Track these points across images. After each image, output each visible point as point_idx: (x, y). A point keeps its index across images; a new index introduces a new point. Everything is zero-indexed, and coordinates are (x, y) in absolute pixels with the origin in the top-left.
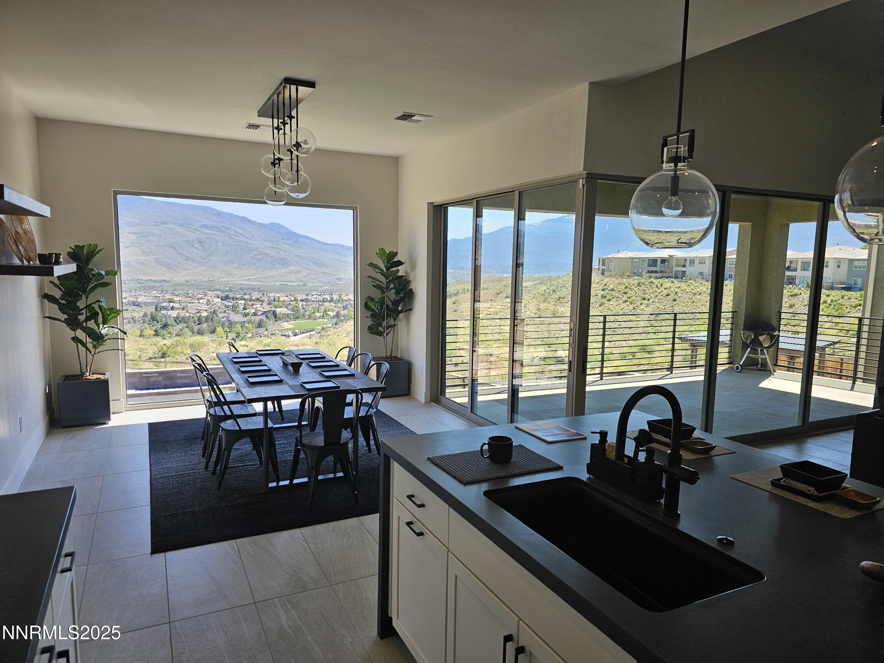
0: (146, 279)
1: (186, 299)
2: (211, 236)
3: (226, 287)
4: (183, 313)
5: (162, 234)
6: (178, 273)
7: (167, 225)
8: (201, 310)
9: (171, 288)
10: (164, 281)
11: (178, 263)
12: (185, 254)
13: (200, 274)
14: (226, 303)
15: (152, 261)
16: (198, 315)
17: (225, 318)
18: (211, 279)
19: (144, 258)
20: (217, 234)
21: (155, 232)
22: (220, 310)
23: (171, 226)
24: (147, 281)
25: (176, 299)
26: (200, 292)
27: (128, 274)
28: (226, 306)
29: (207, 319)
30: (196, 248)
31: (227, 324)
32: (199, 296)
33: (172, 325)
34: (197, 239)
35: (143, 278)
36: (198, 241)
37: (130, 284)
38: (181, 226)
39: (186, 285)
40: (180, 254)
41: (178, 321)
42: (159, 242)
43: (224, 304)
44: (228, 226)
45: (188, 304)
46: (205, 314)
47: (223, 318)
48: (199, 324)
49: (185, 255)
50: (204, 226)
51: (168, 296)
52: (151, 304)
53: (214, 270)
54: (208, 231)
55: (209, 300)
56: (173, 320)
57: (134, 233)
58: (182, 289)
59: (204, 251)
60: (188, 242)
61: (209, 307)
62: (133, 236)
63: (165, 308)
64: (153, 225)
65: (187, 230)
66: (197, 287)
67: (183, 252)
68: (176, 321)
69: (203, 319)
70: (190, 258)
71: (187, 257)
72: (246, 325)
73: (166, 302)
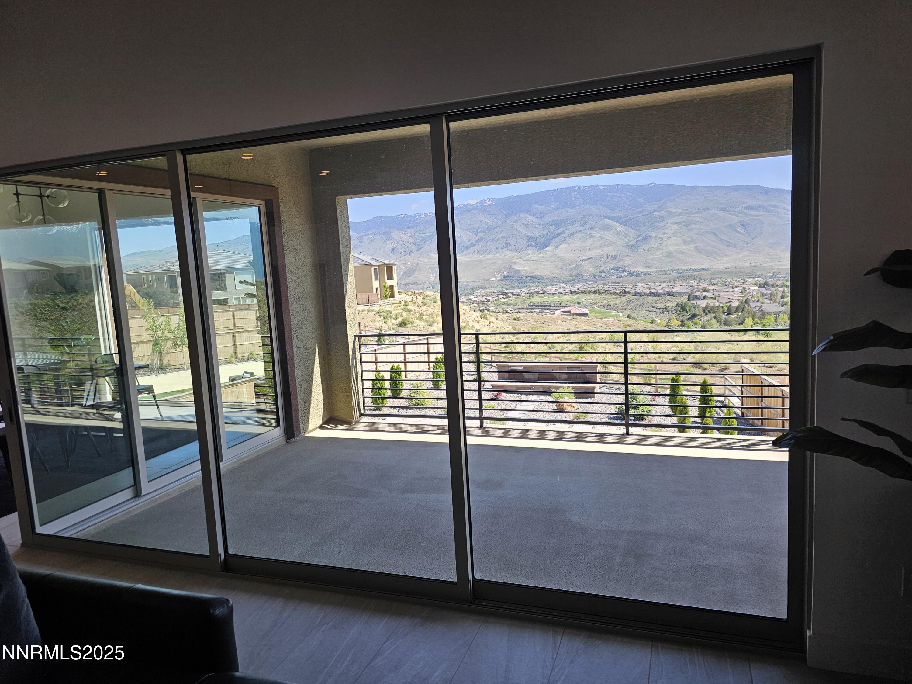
0: (686, 268)
1: (721, 288)
2: (756, 218)
3: (769, 273)
4: (712, 303)
5: (703, 221)
6: (718, 260)
7: (710, 212)
8: (732, 299)
9: (709, 277)
10: (703, 269)
11: (719, 250)
12: (726, 239)
13: (742, 259)
14: (764, 291)
15: (692, 249)
16: (728, 304)
17: (758, 308)
18: (753, 264)
19: (684, 247)
20: (762, 215)
21: (697, 219)
22: (753, 299)
23: (714, 212)
24: (687, 270)
25: (711, 288)
26: (739, 280)
27: (670, 264)
28: (763, 295)
29: (737, 309)
30: (739, 232)
31: (759, 314)
32: (736, 284)
33: (700, 315)
34: (740, 222)
35: (683, 268)
36: (741, 224)
37: (670, 274)
38: (724, 210)
39: (725, 273)
40: (721, 240)
41: (707, 311)
42: (701, 229)
43: (761, 292)
44: (776, 204)
45: (722, 293)
46: (735, 304)
47: (755, 308)
48: (728, 314)
49: (727, 241)
50: (749, 207)
51: (703, 285)
52: (685, 293)
53: (757, 255)
54: (753, 213)
55: (744, 289)
56: (701, 310)
57: (676, 223)
58: (720, 277)
59: (747, 235)
60: (731, 226)
61: (743, 295)
62: (676, 226)
63: (697, 298)
64: (695, 213)
65: (730, 214)
66: (736, 275)
67: (724, 238)
68: (704, 311)
69: (734, 309)
70: (731, 243)
71: (729, 242)
72: (781, 315)
73: (699, 291)
